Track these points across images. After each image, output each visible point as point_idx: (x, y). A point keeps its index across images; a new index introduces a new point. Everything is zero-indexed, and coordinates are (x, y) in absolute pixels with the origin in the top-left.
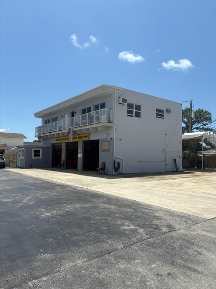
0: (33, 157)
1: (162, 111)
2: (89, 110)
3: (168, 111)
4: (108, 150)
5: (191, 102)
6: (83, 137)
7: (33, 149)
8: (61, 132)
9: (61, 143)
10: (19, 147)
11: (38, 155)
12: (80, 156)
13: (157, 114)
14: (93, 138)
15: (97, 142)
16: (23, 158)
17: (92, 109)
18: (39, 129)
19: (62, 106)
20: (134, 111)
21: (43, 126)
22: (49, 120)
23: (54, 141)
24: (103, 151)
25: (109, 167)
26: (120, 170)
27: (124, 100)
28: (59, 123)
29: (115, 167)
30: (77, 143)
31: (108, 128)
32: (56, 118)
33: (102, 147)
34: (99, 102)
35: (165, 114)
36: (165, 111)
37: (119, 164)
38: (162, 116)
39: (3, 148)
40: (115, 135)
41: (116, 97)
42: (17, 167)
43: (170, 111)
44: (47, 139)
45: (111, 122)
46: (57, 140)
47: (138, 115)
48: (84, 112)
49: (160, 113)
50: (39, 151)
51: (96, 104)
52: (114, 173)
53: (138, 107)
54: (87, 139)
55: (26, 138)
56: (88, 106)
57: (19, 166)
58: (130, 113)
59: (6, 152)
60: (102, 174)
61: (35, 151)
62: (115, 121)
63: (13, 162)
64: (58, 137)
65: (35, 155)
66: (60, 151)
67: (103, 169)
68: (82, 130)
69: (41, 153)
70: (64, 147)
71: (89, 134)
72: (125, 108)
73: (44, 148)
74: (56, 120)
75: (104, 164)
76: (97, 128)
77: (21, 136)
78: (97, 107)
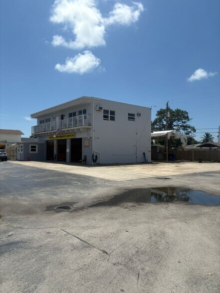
0: (30, 152)
1: (133, 115)
2: (74, 114)
3: (139, 115)
4: (88, 146)
5: (167, 103)
6: (70, 135)
7: (30, 145)
8: (53, 131)
9: (53, 140)
10: (18, 143)
11: (35, 150)
12: (68, 151)
13: (129, 118)
14: (78, 136)
15: (80, 139)
16: (22, 152)
17: (77, 114)
18: (35, 128)
19: (54, 110)
20: (109, 115)
21: (38, 126)
22: (43, 121)
23: (48, 139)
24: (85, 147)
25: (89, 159)
26: (98, 162)
27: (101, 108)
28: (52, 124)
29: (93, 159)
30: (65, 140)
31: (88, 129)
32: (49, 119)
33: (85, 143)
34: (82, 109)
35: (136, 117)
36: (136, 115)
37: (96, 156)
38: (134, 119)
39: (3, 144)
40: (93, 135)
41: (94, 105)
42: (17, 160)
43: (140, 115)
44: (41, 136)
45: (90, 125)
46: (50, 137)
47: (113, 119)
48: (70, 115)
49: (131, 117)
50: (35, 147)
51: (80, 109)
52: (93, 163)
53: (113, 113)
54: (73, 137)
55: (23, 134)
56: (74, 111)
57: (19, 159)
58: (105, 117)
59: (7, 147)
60: (84, 164)
61: (32, 147)
62: (93, 124)
63: (13, 156)
64: (51, 135)
65: (32, 150)
66: (53, 146)
67: (85, 160)
68: (69, 130)
69: (37, 149)
70: (55, 143)
71: (75, 133)
72: (102, 113)
73: (39, 144)
74: (49, 121)
75: (86, 157)
76: (79, 129)
77: (19, 133)
78: (80, 113)
